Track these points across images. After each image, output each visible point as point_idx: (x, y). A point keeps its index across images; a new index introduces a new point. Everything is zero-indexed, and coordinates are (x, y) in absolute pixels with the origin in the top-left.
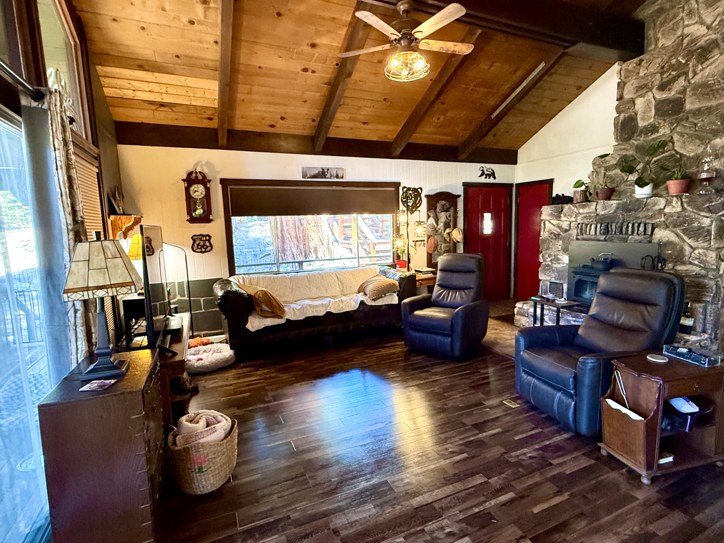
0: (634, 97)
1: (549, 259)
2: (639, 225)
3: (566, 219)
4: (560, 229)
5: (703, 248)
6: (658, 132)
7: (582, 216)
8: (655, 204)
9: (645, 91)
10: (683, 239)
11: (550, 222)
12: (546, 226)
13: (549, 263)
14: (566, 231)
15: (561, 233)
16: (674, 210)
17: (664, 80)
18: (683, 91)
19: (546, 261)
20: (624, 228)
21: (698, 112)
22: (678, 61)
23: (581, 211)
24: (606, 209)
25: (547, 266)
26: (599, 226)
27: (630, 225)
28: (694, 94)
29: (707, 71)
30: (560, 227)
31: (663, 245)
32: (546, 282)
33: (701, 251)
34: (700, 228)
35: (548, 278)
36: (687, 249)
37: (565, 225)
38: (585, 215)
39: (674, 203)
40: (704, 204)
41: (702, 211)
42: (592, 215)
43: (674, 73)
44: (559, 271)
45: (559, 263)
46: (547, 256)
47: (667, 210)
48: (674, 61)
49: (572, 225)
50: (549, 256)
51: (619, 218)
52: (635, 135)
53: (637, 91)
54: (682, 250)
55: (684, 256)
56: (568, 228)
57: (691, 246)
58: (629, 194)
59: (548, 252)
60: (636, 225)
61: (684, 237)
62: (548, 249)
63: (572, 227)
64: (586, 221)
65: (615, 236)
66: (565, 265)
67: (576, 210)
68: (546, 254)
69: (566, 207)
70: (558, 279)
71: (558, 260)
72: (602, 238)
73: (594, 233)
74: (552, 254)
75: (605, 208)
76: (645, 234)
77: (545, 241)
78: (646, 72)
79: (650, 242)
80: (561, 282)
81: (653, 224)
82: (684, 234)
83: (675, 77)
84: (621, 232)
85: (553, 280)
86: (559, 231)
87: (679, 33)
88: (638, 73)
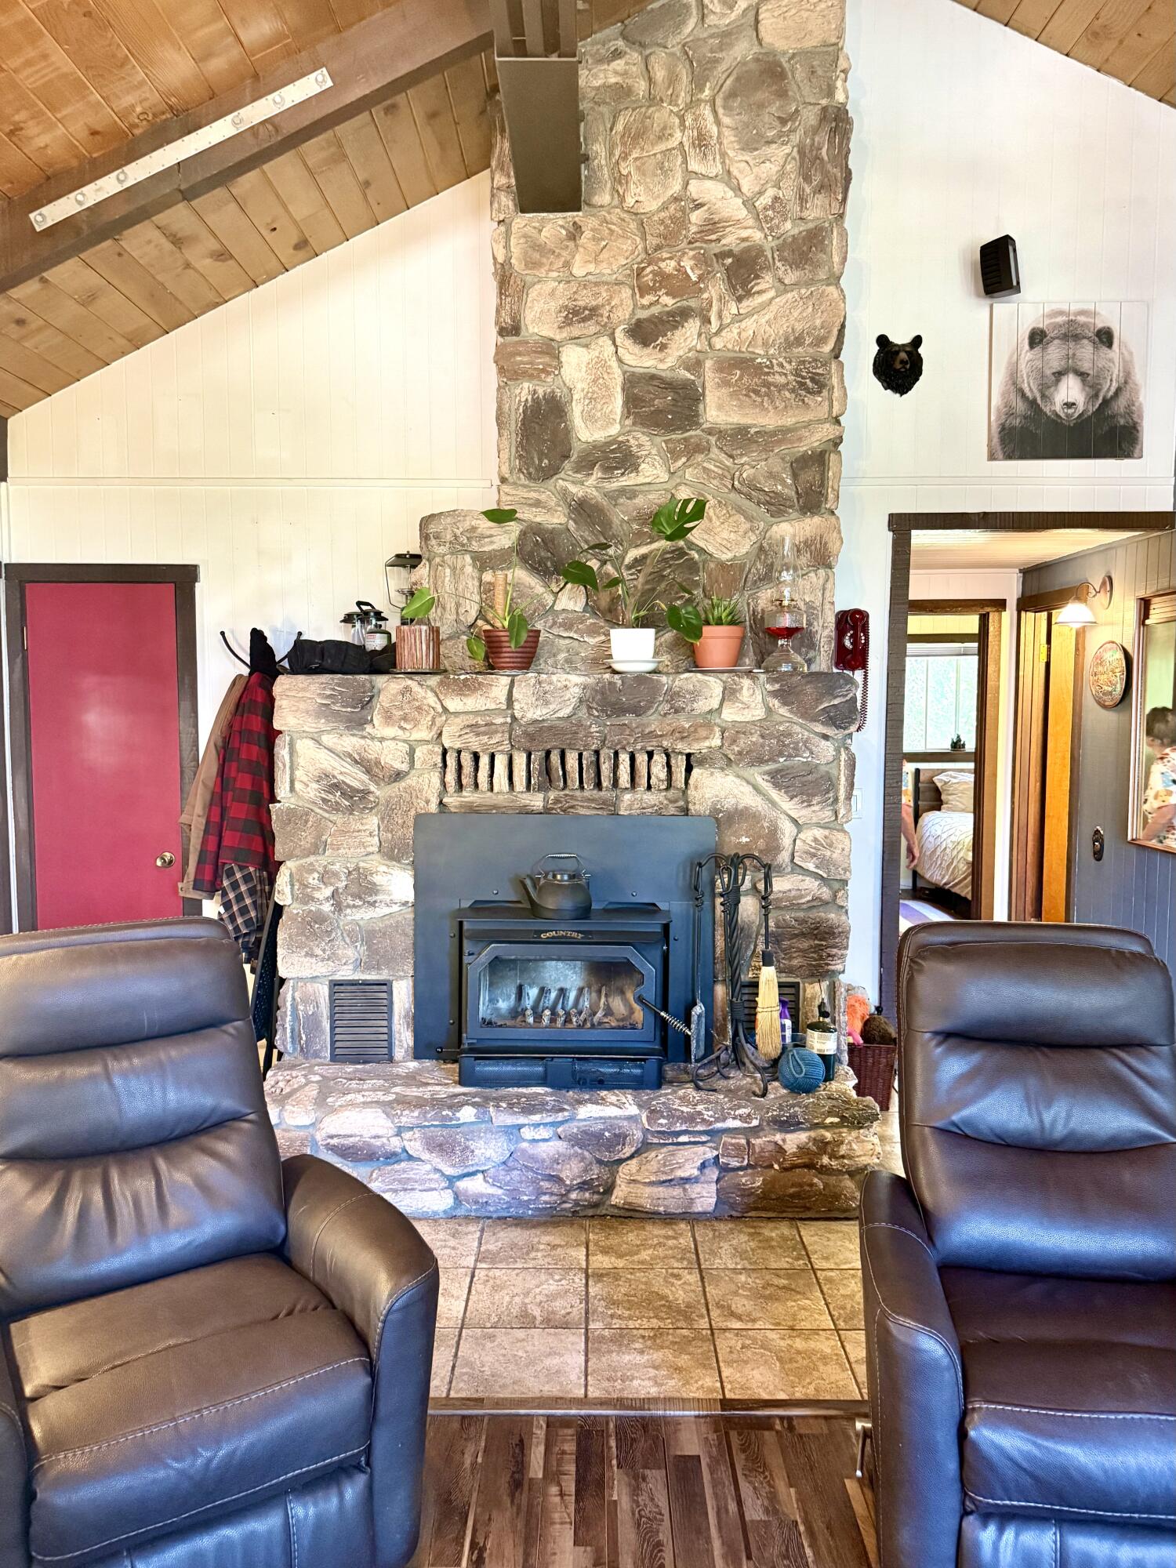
0: (558, 336)
1: (328, 891)
2: (650, 755)
3: (391, 731)
4: (368, 771)
5: (819, 825)
6: (635, 468)
7: (460, 721)
8: (695, 695)
9: (591, 328)
10: (773, 804)
11: (318, 742)
12: (301, 761)
13: (327, 908)
14: (398, 776)
15: (373, 787)
16: (746, 716)
17: (643, 314)
18: (696, 365)
19: (307, 899)
20: (606, 768)
21: (739, 438)
22: (680, 269)
23: (454, 704)
24: (547, 703)
25: (319, 918)
26: (520, 760)
27: (624, 758)
28: (726, 383)
29: (749, 325)
30: (369, 766)
31: (724, 819)
32: (310, 987)
33: (819, 833)
34: (811, 769)
35: (321, 969)
36: (787, 829)
37: (392, 756)
38: (472, 720)
39: (745, 694)
40: (819, 701)
41: (814, 720)
42: (499, 720)
43: (668, 301)
44: (369, 937)
45: (373, 904)
46: (313, 879)
47: (730, 714)
48: (669, 266)
49: (418, 754)
50: (322, 879)
51: (589, 735)
52: (567, 465)
53: (567, 322)
54: (774, 833)
55: (777, 849)
56: (404, 767)
57: (795, 821)
58: (562, 656)
59: (320, 861)
60: (641, 759)
61: (774, 794)
62: (317, 848)
63: (417, 765)
64: (475, 743)
65: (578, 793)
66: (396, 908)
67: (431, 700)
68: (311, 869)
69: (387, 687)
70: (369, 968)
71: (364, 889)
72: (537, 801)
73: (505, 787)
74: (336, 867)
75: (543, 698)
76: (669, 786)
77: (296, 817)
78: (591, 268)
79: (686, 811)
80: (383, 975)
81: (689, 756)
82: (777, 785)
83: (671, 314)
84: (598, 785)
85: (346, 973)
86: (365, 778)
87: (676, 187)
88: (567, 265)
